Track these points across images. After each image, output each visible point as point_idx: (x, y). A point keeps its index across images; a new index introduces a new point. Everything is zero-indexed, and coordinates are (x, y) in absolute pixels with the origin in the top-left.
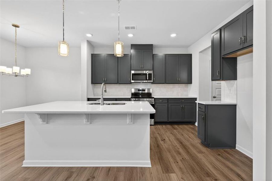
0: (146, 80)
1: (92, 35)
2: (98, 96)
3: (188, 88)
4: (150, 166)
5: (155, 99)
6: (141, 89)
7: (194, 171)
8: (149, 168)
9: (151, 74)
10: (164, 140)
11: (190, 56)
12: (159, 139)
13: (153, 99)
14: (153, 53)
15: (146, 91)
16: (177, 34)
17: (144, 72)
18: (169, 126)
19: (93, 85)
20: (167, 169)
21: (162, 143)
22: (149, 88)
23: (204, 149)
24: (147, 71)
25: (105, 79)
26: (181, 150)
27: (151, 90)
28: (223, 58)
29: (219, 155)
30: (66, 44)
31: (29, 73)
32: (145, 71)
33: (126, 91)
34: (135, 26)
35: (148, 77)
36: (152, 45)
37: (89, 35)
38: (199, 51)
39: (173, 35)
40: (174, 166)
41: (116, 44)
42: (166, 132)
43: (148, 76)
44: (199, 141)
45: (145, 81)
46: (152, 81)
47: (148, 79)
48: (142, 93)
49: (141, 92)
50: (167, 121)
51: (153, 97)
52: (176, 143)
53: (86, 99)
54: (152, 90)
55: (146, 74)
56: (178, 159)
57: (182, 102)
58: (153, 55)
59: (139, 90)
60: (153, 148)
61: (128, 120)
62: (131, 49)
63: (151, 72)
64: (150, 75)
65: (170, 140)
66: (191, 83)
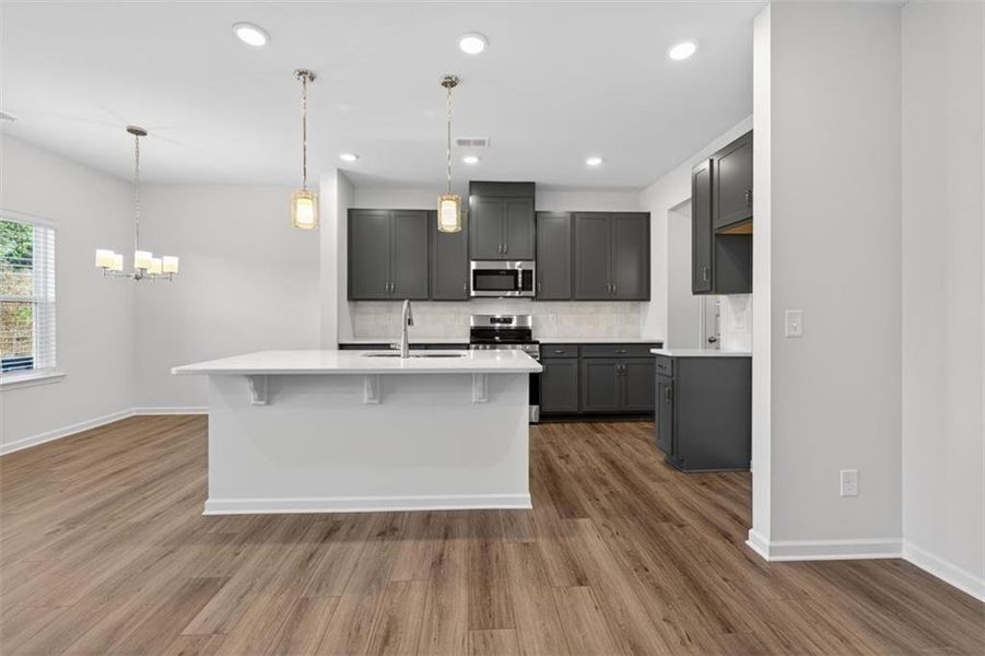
0: (516, 288)
1: (357, 157)
2: (368, 337)
3: (639, 312)
4: (530, 506)
5: (541, 346)
6: (498, 317)
7: (634, 514)
8: (527, 510)
9: (531, 271)
10: (565, 457)
11: (646, 217)
12: (553, 453)
13: (537, 346)
14: (537, 209)
15: (514, 324)
16: (604, 160)
17: (508, 266)
18: (582, 426)
19: (352, 303)
20: (571, 511)
21: (560, 463)
22: (523, 313)
23: (667, 473)
24: (518, 263)
25: (390, 286)
26: (609, 477)
27: (530, 319)
28: (717, 235)
29: (704, 484)
30: (312, 199)
31: (175, 270)
32: (508, 263)
33: (454, 321)
34: (487, 139)
35: (520, 280)
36: (533, 184)
37: (348, 158)
38: (670, 207)
39: (594, 162)
40: (588, 506)
41: (443, 200)
42: (574, 437)
43: (520, 276)
44: (661, 457)
45: (509, 293)
46: (533, 293)
47: (520, 285)
48: (501, 330)
49: (498, 325)
50: (576, 410)
51: (537, 339)
52: (597, 462)
53: (336, 346)
54: (533, 319)
55: (515, 273)
56: (601, 493)
57: (620, 355)
58: (536, 214)
59: (493, 320)
60: (535, 472)
61: (475, 393)
62: (471, 194)
63: (531, 266)
64: (527, 273)
65: (582, 457)
66: (648, 299)
